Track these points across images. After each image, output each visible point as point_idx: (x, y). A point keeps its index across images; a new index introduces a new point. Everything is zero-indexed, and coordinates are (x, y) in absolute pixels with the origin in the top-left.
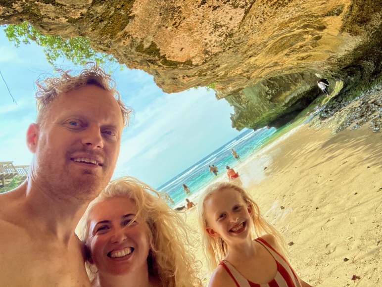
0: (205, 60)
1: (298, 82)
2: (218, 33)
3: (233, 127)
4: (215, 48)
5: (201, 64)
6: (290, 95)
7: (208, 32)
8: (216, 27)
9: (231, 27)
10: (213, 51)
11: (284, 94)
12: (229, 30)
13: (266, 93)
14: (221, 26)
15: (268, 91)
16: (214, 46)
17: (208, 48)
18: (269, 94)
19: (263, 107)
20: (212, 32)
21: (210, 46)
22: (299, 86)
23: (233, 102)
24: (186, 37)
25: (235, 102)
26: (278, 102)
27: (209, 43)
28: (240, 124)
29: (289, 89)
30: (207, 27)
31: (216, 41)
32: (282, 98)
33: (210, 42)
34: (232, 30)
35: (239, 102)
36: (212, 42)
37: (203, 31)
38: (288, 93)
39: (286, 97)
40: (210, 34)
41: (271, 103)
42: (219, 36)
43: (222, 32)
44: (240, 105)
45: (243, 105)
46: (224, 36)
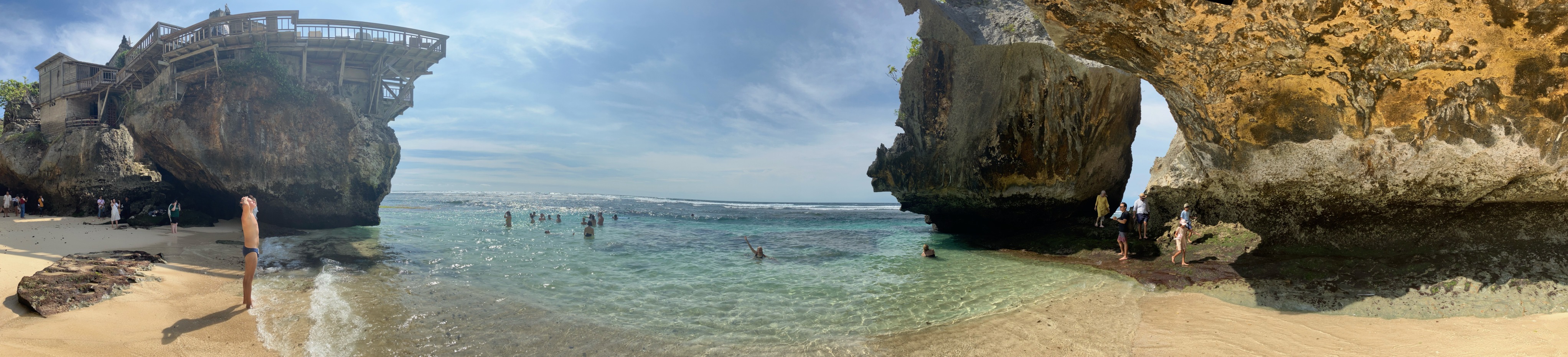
1: (1059, 174)
3: (870, 174)
6: (1023, 186)
11: (1015, 177)
13: (987, 148)
15: (993, 149)
18: (989, 156)
19: (958, 173)
22: (1053, 182)
25: (916, 116)
26: (991, 184)
28: (890, 176)
29: (1031, 174)
32: (1005, 180)
35: (925, 126)
39: (1014, 185)
41: (979, 177)
44: (923, 133)
45: (928, 139)
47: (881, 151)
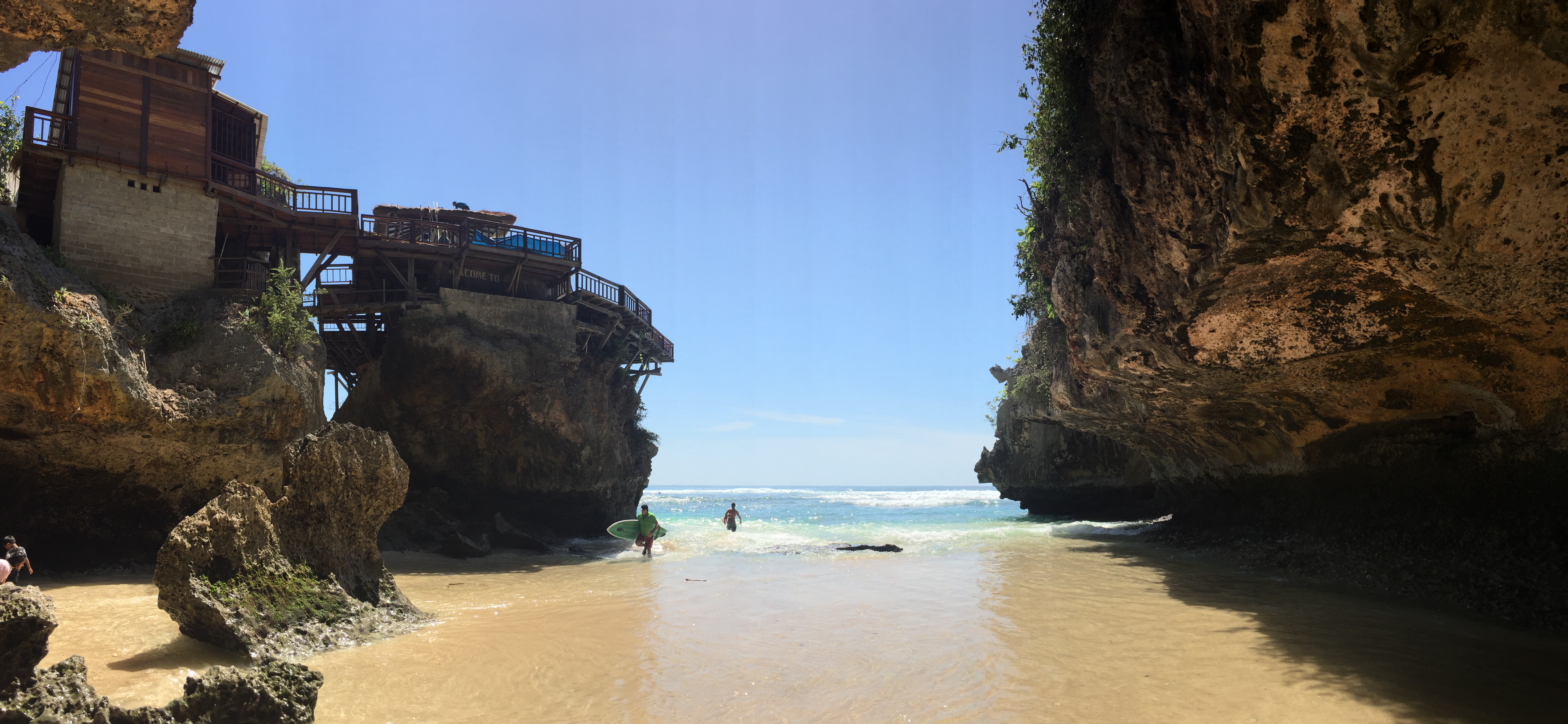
0: (1210, 365)
2: (1260, 348)
3: (976, 470)
4: (1238, 361)
5: (1201, 364)
7: (1254, 337)
8: (1268, 341)
9: (1282, 355)
10: (1232, 362)
12: (1276, 356)
13: (1059, 451)
14: (1273, 345)
15: (1063, 451)
16: (1239, 358)
17: (1231, 354)
18: (1061, 457)
20: (1256, 342)
21: (1235, 354)
23: (1005, 432)
24: (1235, 323)
27: (1239, 349)
28: (990, 471)
30: (1261, 334)
31: (1247, 355)
33: (1241, 350)
34: (1279, 359)
35: (1014, 439)
36: (1243, 352)
37: (1254, 334)
38: (1087, 473)
40: (1253, 341)
42: (1259, 353)
43: (1265, 351)
44: (1013, 444)
45: (1017, 447)
46: (1263, 357)
47: (984, 455)
